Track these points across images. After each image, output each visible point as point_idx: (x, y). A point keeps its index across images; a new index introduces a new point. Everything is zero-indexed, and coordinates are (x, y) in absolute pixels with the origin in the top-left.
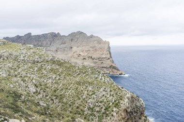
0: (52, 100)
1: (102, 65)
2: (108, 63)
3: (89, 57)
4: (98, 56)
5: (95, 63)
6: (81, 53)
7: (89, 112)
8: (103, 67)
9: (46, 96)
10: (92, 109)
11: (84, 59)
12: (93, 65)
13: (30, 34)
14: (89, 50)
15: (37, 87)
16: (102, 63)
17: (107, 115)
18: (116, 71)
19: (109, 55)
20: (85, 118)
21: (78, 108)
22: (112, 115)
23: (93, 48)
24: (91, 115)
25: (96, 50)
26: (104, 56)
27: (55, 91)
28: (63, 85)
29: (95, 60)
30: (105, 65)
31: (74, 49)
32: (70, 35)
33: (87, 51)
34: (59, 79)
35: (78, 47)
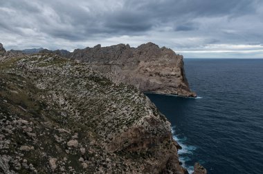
0: (75, 112)
1: (170, 84)
2: (177, 82)
3: (156, 74)
4: (167, 73)
5: (162, 80)
6: (148, 69)
7: (102, 127)
8: (170, 86)
9: (71, 108)
10: (105, 124)
11: (151, 75)
12: (159, 83)
13: (99, 45)
14: (157, 66)
15: (66, 100)
16: (170, 81)
17: (114, 131)
18: (185, 91)
19: (180, 72)
20: (95, 131)
21: (94, 121)
22: (119, 132)
23: (162, 63)
24: (102, 129)
25: (165, 66)
26: (173, 73)
27: (80, 105)
28: (91, 100)
29: (163, 78)
30: (173, 84)
31: (142, 63)
32: (139, 47)
33: (154, 66)
34: (89, 95)
35: (145, 61)
